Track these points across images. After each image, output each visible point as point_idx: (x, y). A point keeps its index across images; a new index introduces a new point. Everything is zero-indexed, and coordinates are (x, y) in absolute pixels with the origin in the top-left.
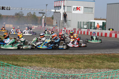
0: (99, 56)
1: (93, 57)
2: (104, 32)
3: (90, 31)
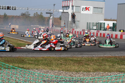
0: (109, 58)
1: (103, 60)
2: (114, 33)
3: (100, 32)
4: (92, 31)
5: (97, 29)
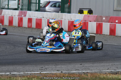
4: (7, 13)
5: (19, 9)
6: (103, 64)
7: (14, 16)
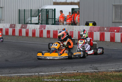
0: (73, 77)
3: (46, 28)
4: (31, 27)
5: (40, 24)
6: (108, 64)
7: (36, 29)
